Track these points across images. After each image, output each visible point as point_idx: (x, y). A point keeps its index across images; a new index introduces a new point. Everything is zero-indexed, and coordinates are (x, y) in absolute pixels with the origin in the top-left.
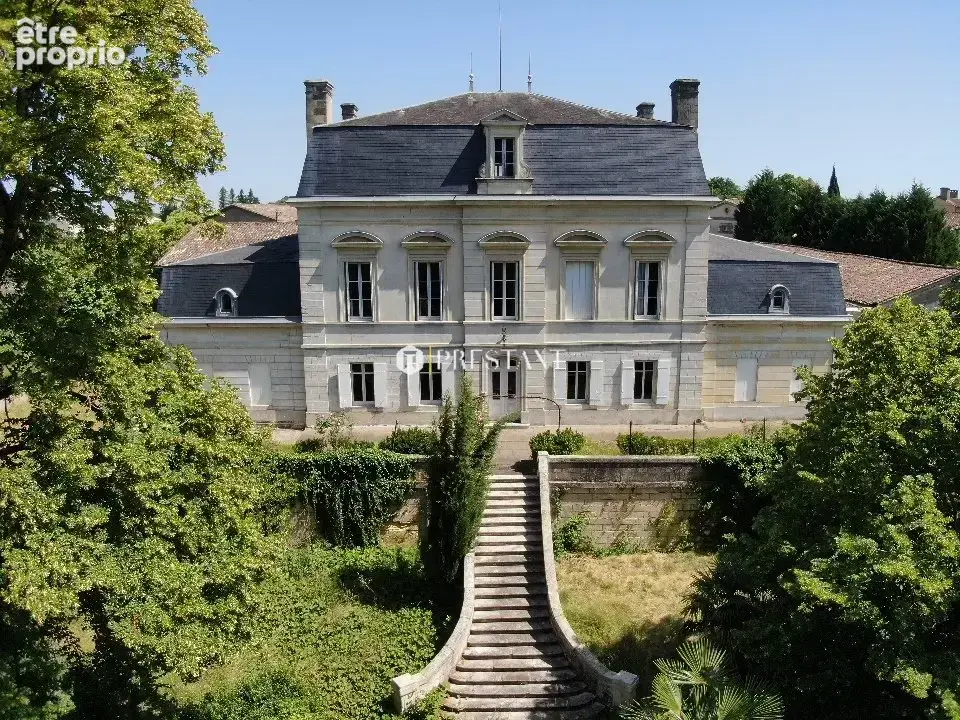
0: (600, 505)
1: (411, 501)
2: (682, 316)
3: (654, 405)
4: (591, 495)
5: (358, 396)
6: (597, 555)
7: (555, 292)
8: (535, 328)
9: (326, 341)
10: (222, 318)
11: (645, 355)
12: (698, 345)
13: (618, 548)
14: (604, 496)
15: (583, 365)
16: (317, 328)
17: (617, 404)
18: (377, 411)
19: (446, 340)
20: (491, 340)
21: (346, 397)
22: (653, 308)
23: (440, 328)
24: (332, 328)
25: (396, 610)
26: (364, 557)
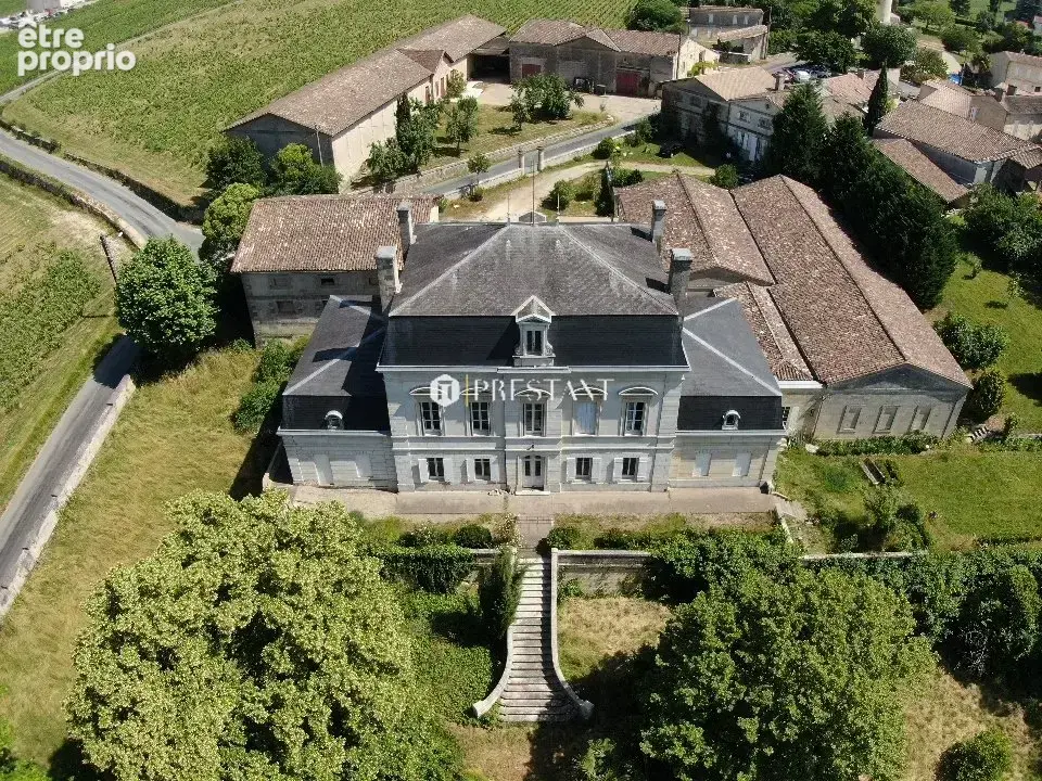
0: (588, 575)
1: (474, 572)
2: (658, 433)
3: (635, 479)
4: (584, 570)
5: (432, 473)
6: (587, 598)
7: (569, 423)
8: (555, 442)
9: (410, 447)
10: (333, 431)
11: (630, 455)
12: (667, 451)
13: (600, 594)
14: (592, 570)
15: (587, 460)
16: (403, 440)
17: (610, 480)
18: (446, 484)
19: (492, 447)
20: (522, 448)
21: (425, 475)
22: (638, 426)
23: (490, 440)
24: (412, 440)
25: (470, 646)
26: (448, 603)
